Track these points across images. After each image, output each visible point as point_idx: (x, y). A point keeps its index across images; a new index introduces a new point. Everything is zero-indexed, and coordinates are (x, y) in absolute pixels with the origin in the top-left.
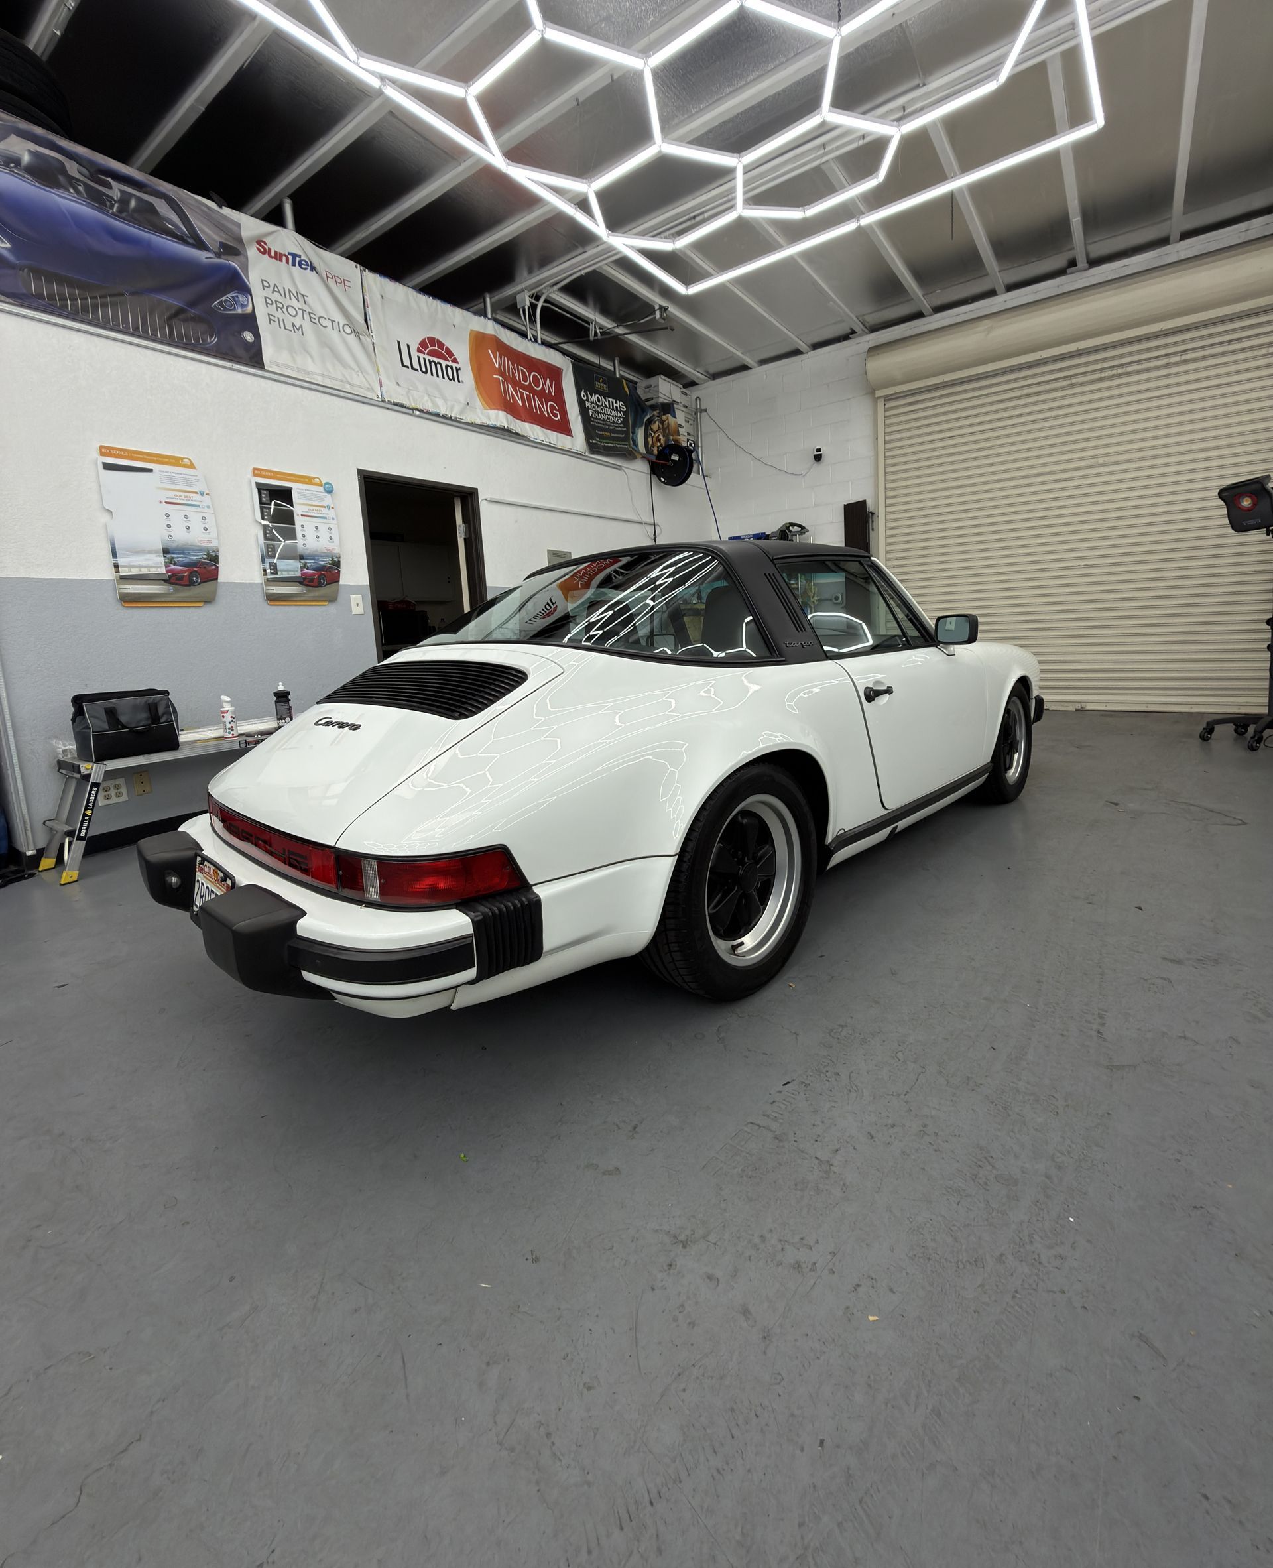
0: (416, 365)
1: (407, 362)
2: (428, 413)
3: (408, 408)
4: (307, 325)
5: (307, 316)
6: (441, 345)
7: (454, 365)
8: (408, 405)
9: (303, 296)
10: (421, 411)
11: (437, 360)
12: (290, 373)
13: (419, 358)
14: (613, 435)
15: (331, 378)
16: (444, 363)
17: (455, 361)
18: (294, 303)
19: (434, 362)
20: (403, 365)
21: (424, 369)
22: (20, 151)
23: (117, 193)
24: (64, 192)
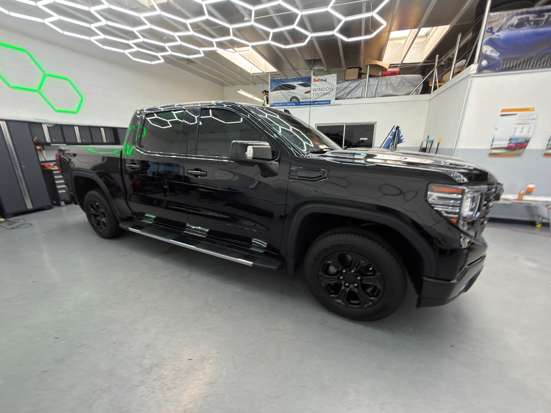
22: (515, 20)
23: (546, 17)
24: (525, 28)
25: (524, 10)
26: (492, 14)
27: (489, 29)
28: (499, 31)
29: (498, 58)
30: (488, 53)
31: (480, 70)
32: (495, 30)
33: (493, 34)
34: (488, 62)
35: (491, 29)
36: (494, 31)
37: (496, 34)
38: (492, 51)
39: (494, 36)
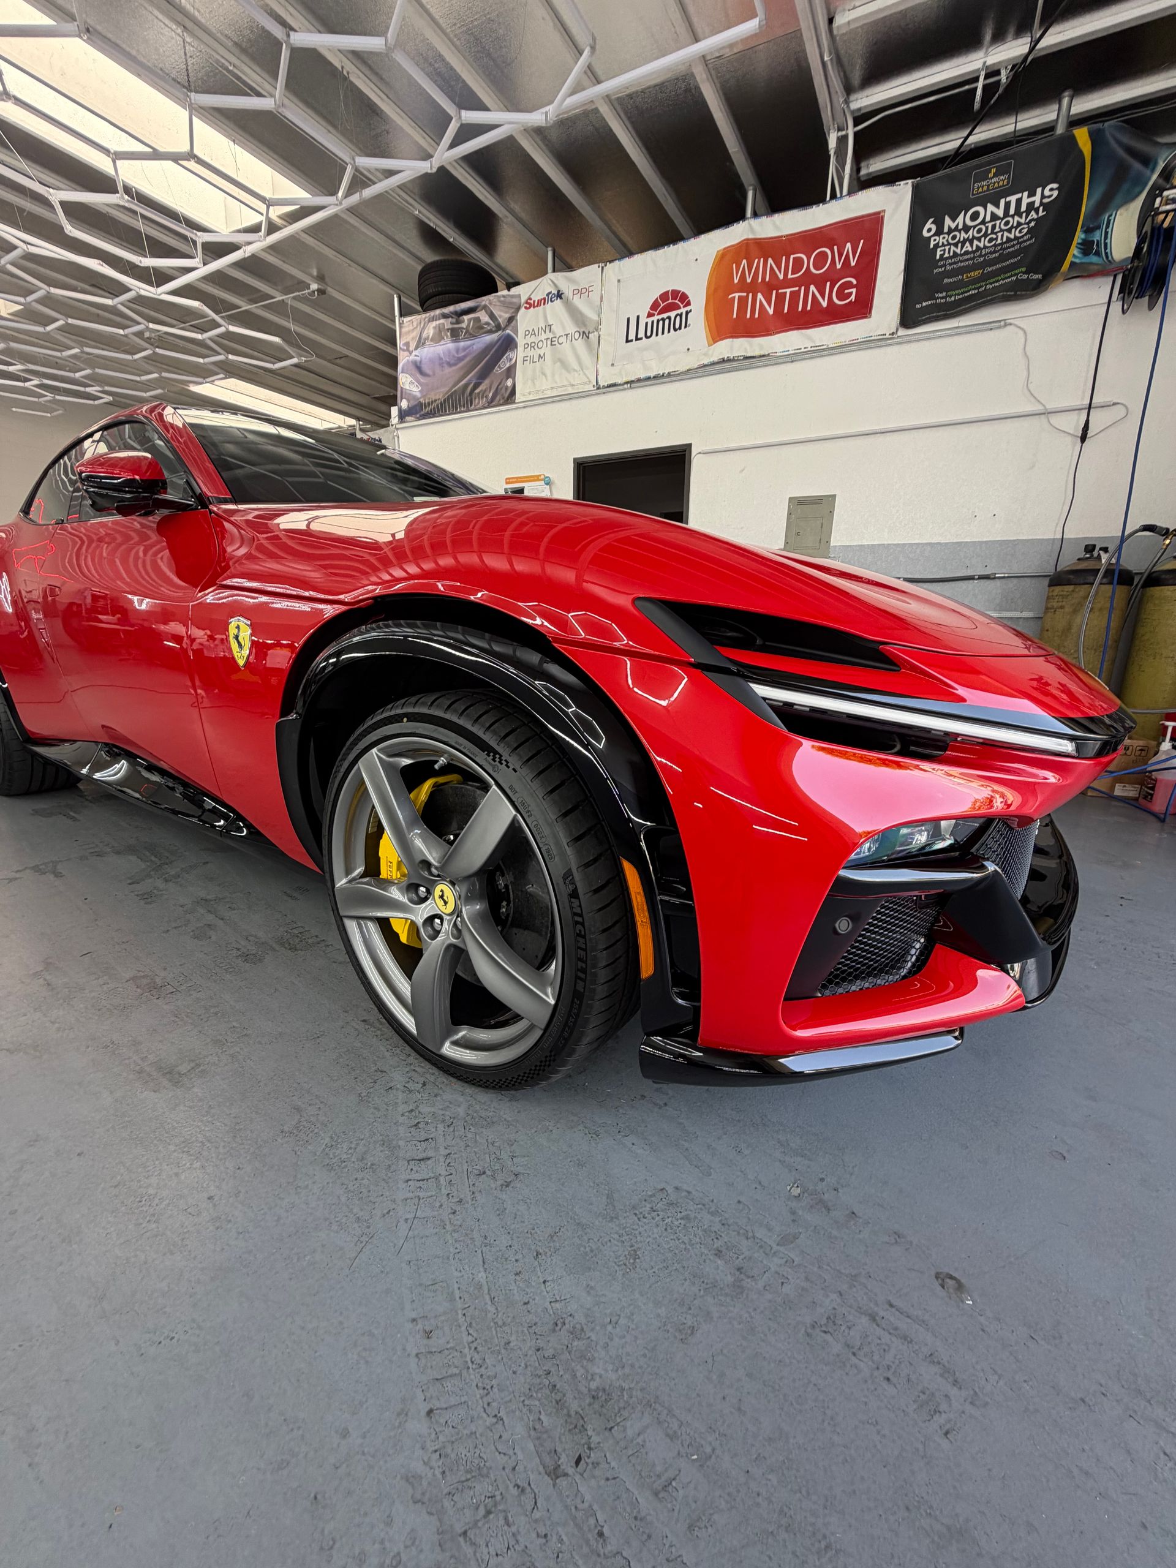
0: (641, 334)
1: (632, 336)
2: (639, 380)
3: (620, 385)
4: (546, 350)
5: (549, 342)
6: (675, 293)
7: (683, 310)
8: (619, 381)
9: (550, 326)
10: (632, 382)
11: (665, 316)
12: (531, 397)
13: (647, 324)
14: (990, 269)
15: (557, 387)
16: (673, 314)
17: (689, 304)
18: (543, 336)
19: (664, 320)
20: (628, 341)
21: (649, 334)
22: (430, 331)
23: (466, 321)
24: (442, 343)
25: (438, 312)
26: (406, 320)
27: (404, 345)
28: (416, 348)
29: (418, 395)
30: (407, 387)
31: (402, 416)
32: (412, 347)
33: (411, 353)
34: (408, 401)
35: (407, 344)
36: (411, 349)
37: (414, 353)
38: (411, 383)
39: (412, 358)
